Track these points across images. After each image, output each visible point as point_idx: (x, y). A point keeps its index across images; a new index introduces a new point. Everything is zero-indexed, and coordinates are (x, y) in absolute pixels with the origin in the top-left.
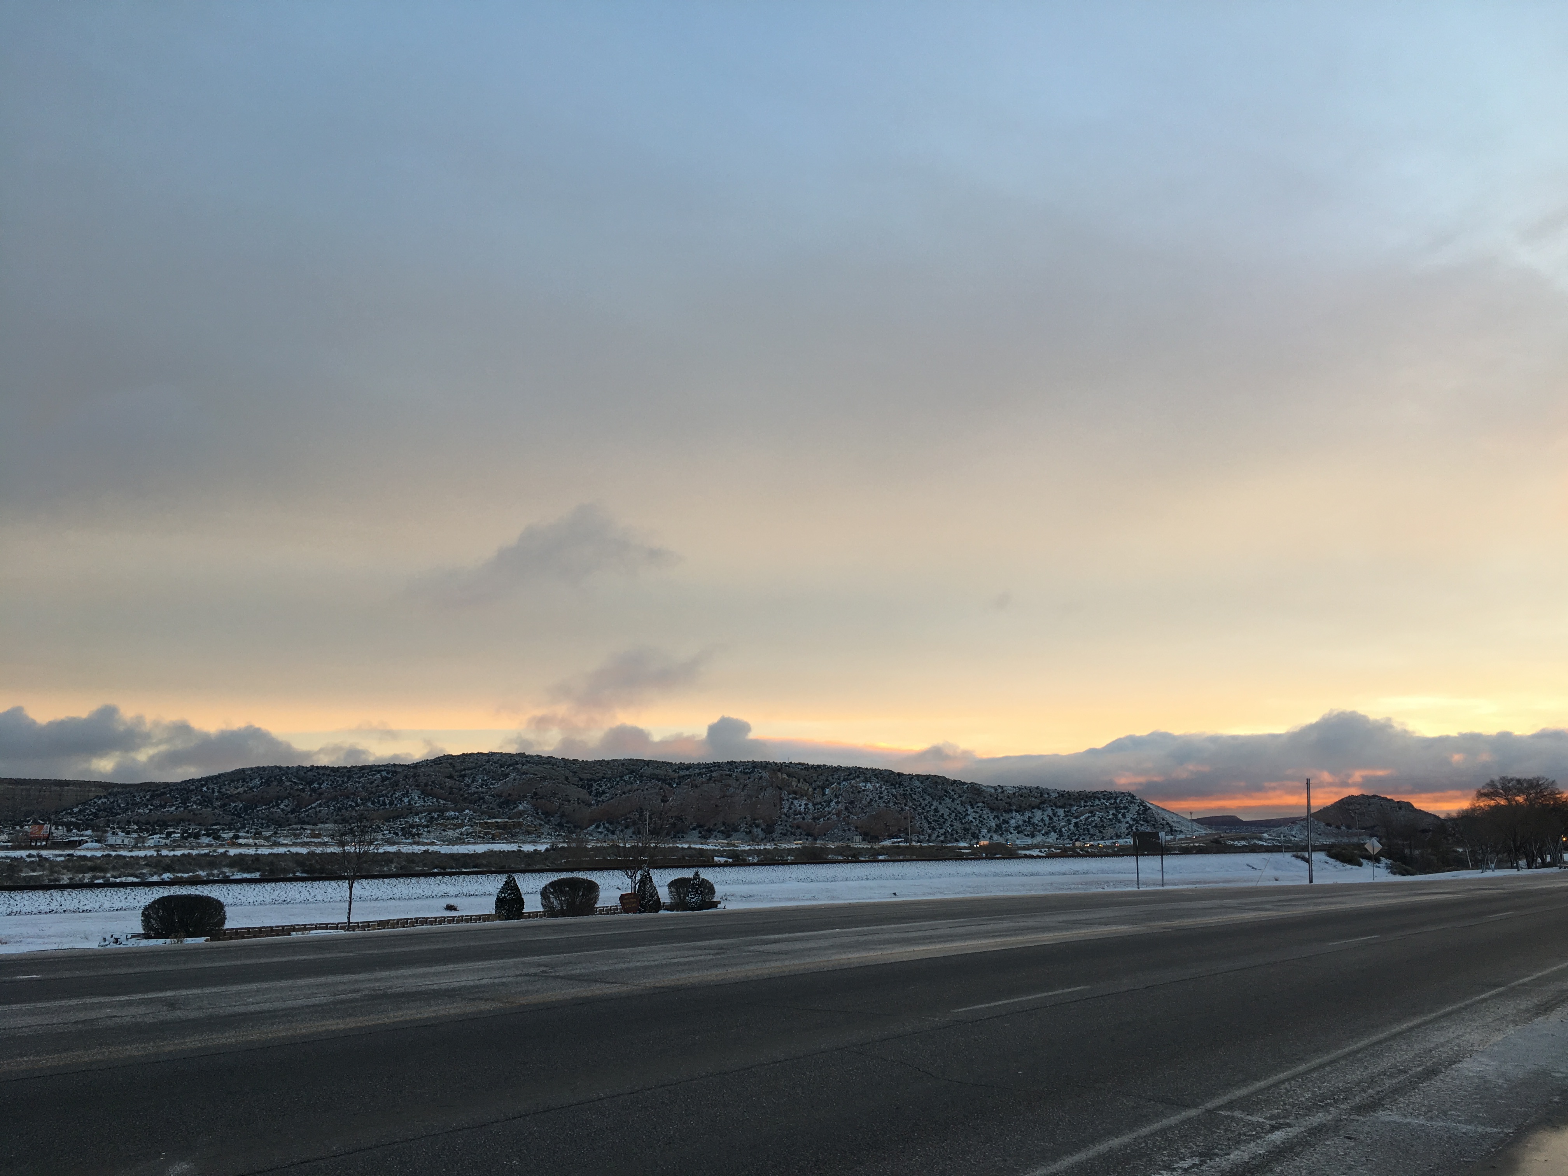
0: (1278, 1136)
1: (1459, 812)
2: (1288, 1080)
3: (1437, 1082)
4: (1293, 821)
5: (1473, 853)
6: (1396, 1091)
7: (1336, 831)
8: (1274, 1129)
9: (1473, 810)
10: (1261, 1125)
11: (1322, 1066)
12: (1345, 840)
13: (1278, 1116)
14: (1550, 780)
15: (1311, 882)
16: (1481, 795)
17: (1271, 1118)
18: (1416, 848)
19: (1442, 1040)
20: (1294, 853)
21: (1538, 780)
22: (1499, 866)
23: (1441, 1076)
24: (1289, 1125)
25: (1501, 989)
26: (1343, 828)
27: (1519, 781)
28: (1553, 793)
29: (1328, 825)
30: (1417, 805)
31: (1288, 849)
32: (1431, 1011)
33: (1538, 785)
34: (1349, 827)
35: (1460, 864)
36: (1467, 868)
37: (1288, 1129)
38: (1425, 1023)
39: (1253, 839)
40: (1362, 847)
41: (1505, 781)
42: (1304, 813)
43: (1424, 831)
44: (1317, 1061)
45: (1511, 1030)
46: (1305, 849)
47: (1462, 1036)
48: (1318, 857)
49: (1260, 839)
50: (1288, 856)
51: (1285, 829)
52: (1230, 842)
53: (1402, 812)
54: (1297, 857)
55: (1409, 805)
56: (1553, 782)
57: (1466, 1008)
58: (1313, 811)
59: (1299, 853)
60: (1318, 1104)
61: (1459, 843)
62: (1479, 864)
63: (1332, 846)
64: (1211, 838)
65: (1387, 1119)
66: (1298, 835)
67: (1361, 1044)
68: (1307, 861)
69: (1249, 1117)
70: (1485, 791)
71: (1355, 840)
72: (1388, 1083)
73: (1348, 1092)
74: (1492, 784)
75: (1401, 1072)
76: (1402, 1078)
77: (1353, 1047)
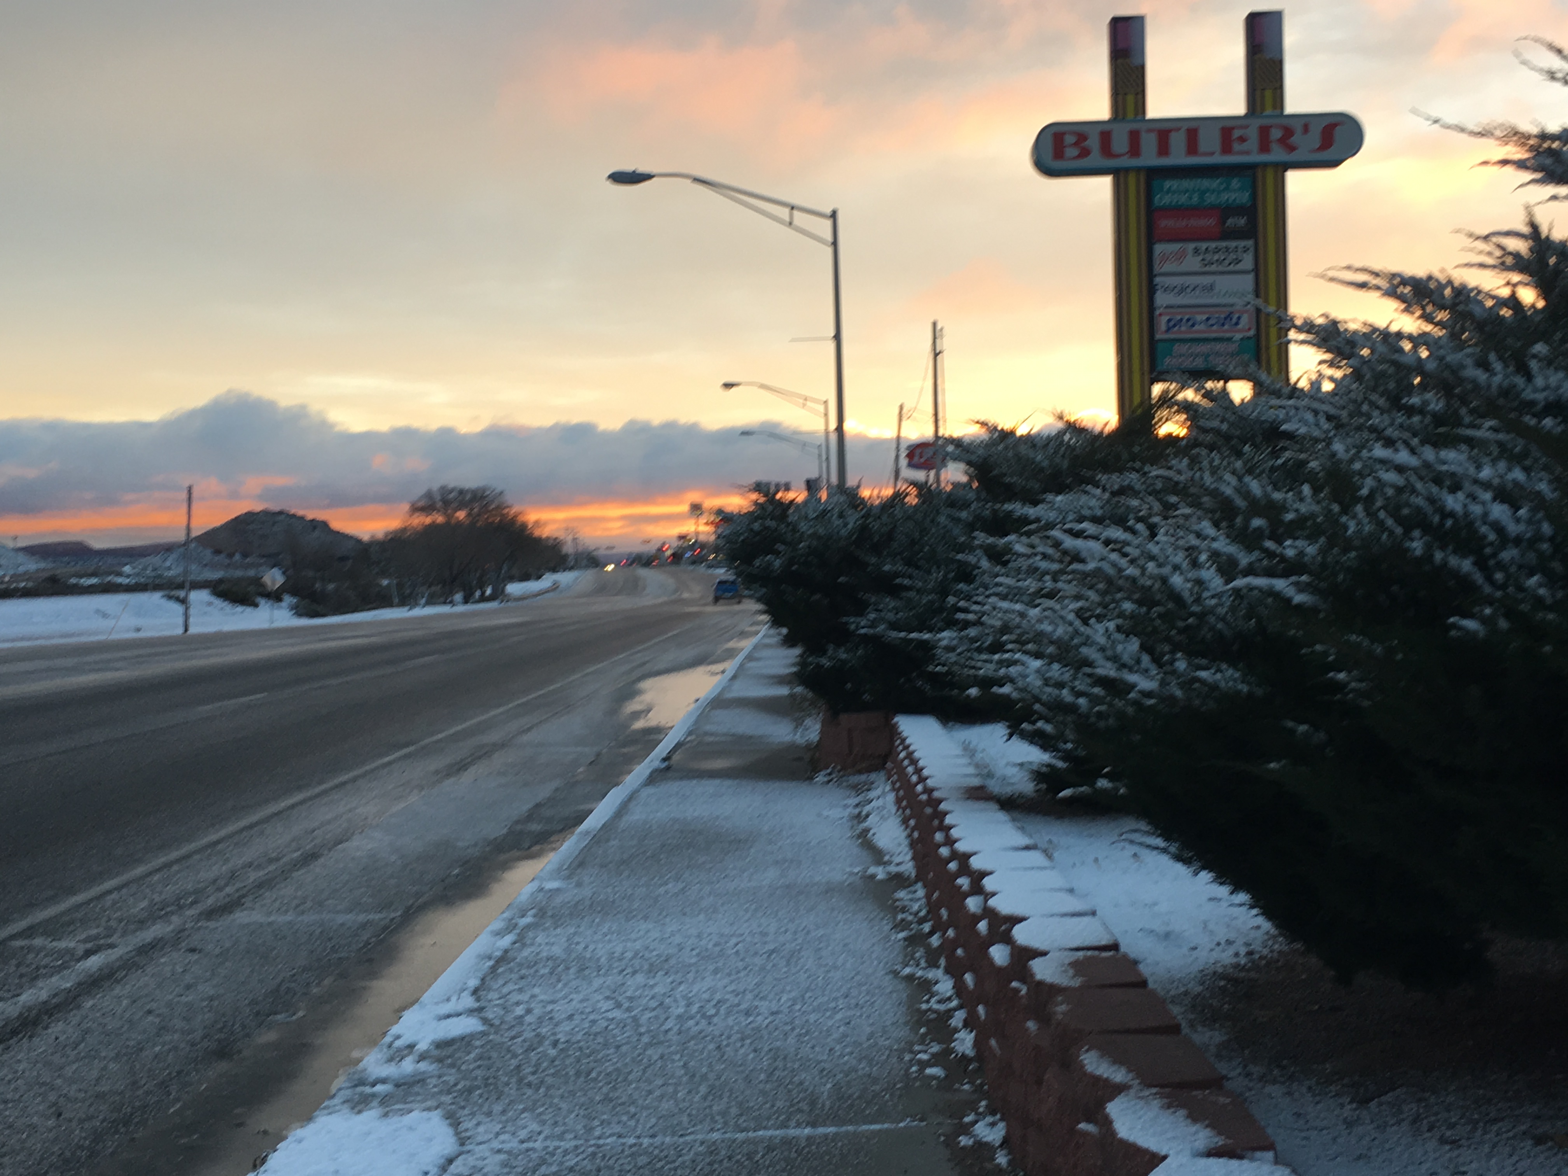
0: (94, 962)
1: (387, 534)
2: (119, 888)
3: (317, 867)
4: (168, 549)
5: (400, 586)
6: (261, 885)
7: (227, 561)
8: (88, 954)
9: (404, 530)
10: (70, 952)
11: (168, 865)
12: (239, 573)
13: (97, 937)
14: (498, 490)
15: (186, 630)
16: (416, 509)
17: (85, 941)
18: (330, 581)
19: (329, 817)
20: (166, 592)
21: (484, 489)
22: (430, 602)
23: (322, 860)
24: (112, 946)
25: (411, 748)
26: (237, 557)
27: (461, 492)
28: (500, 507)
29: (217, 552)
30: (337, 525)
31: (156, 587)
32: (320, 783)
33: (483, 497)
34: (245, 555)
35: (383, 601)
36: (390, 605)
37: (110, 951)
38: (311, 799)
39: (110, 574)
40: (257, 582)
41: (445, 491)
42: (181, 537)
43: (343, 559)
44: (162, 860)
45: (414, 798)
46: (181, 586)
47: (355, 808)
48: (199, 597)
49: (119, 574)
50: (155, 598)
51: (155, 560)
52: (73, 581)
53: (316, 533)
54: (170, 598)
55: (324, 525)
56: (501, 493)
57: (364, 775)
58: (195, 533)
59: (173, 593)
60: (157, 913)
61: (384, 574)
62: (407, 600)
63: (221, 581)
64: (46, 575)
65: (246, 920)
66: (173, 569)
67: (223, 833)
68: (183, 601)
69: (55, 944)
70: (421, 504)
71: (251, 573)
72: (253, 876)
73: (199, 894)
74: (429, 495)
75: (271, 861)
76: (272, 868)
77: (213, 837)
